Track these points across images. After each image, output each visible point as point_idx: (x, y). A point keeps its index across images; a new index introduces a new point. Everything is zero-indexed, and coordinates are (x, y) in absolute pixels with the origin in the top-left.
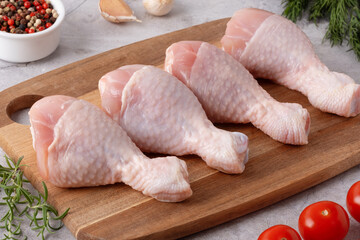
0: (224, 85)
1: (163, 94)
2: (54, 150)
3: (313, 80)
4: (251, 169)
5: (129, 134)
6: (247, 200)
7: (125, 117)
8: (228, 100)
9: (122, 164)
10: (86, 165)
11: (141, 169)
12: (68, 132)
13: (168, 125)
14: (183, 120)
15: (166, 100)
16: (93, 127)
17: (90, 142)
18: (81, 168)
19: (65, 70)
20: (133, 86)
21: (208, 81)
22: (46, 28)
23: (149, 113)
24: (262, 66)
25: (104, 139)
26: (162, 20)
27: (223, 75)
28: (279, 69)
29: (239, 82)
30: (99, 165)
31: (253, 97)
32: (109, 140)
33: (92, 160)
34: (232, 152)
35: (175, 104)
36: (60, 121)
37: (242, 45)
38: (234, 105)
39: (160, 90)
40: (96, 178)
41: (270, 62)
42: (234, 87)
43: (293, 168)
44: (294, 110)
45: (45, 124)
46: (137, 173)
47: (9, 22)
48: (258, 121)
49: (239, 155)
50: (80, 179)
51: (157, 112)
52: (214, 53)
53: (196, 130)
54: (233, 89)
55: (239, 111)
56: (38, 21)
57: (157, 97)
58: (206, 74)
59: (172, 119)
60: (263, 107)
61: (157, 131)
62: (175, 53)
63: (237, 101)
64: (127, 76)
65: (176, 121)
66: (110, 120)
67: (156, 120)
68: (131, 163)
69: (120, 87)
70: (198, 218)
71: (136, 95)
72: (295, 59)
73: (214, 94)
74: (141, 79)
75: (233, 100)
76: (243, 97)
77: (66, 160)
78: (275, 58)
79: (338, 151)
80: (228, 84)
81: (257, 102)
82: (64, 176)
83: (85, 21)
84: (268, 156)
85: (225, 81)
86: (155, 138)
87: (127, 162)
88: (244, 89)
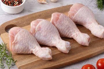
0: (66, 27)
1: (47, 29)
2: (14, 43)
3: (93, 27)
4: (71, 52)
5: (36, 40)
6: (68, 61)
7: (36, 34)
8: (67, 31)
9: (33, 48)
10: (23, 48)
11: (38, 50)
12: (18, 38)
13: (48, 38)
14: (52, 37)
15: (48, 30)
16: (26, 37)
17: (25, 42)
18: (21, 49)
19: (23, 17)
20: (39, 26)
21: (61, 25)
22: (19, 5)
23: (43, 34)
24: (79, 21)
25: (29, 41)
26: (55, 3)
27: (66, 24)
28: (84, 22)
29: (71, 26)
30: (26, 48)
31: (74, 31)
32: (30, 41)
33: (24, 47)
34: (65, 47)
35: (51, 32)
36: (17, 35)
37: (73, 15)
38: (68, 33)
39: (47, 28)
40: (25, 52)
41: (81, 20)
42: (69, 27)
43: (83, 53)
44: (85, 36)
45: (12, 35)
46: (37, 52)
47: (9, 2)
48: (75, 38)
49: (67, 48)
50: (21, 52)
51: (45, 34)
52: (64, 17)
53: (56, 40)
54: (68, 28)
55: (70, 34)
56: (17, 3)
57: (45, 29)
58: (61, 23)
59: (49, 36)
60: (76, 34)
61: (45, 39)
62: (54, 16)
63: (69, 32)
64: (38, 22)
65: (50, 37)
66: (31, 35)
67: (45, 36)
68: (35, 48)
69: (36, 25)
70: (53, 66)
71: (40, 28)
72: (88, 20)
73: (63, 29)
74: (42, 24)
75: (68, 31)
76: (71, 31)
77: (17, 46)
78: (83, 19)
79: (97, 48)
80: (67, 27)
81: (75, 32)
82: (16, 51)
83: (32, 2)
84: (76, 48)
85: (66, 26)
86: (44, 41)
87: (34, 48)
88: (72, 28)
